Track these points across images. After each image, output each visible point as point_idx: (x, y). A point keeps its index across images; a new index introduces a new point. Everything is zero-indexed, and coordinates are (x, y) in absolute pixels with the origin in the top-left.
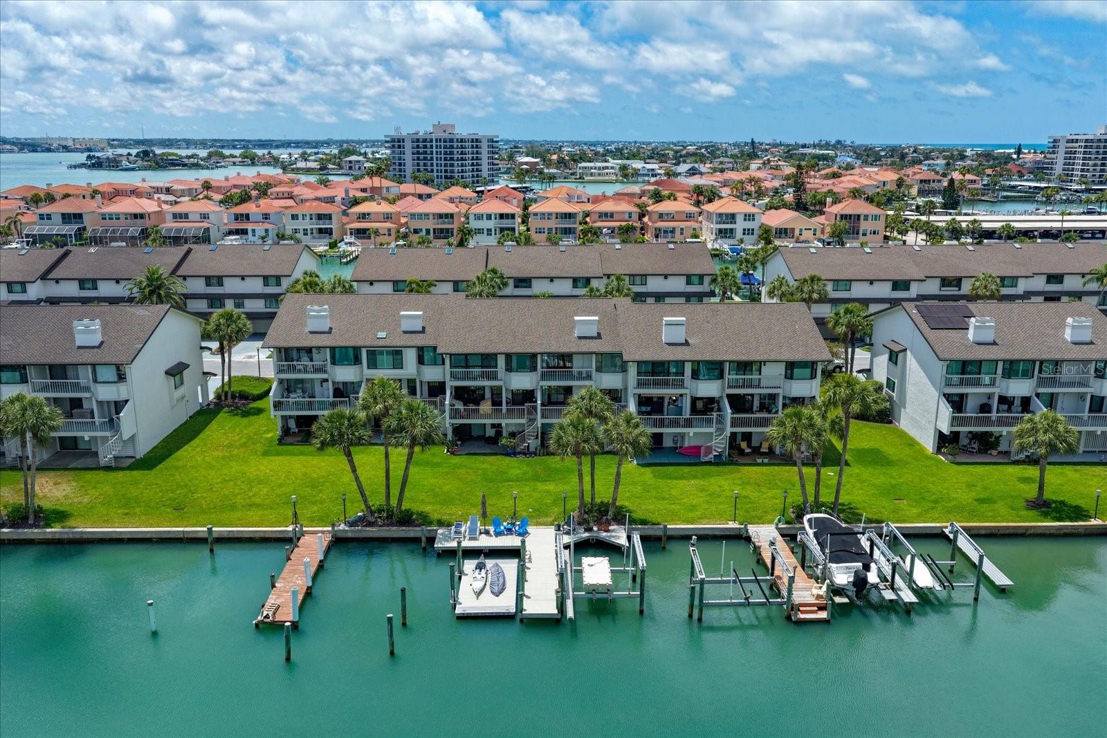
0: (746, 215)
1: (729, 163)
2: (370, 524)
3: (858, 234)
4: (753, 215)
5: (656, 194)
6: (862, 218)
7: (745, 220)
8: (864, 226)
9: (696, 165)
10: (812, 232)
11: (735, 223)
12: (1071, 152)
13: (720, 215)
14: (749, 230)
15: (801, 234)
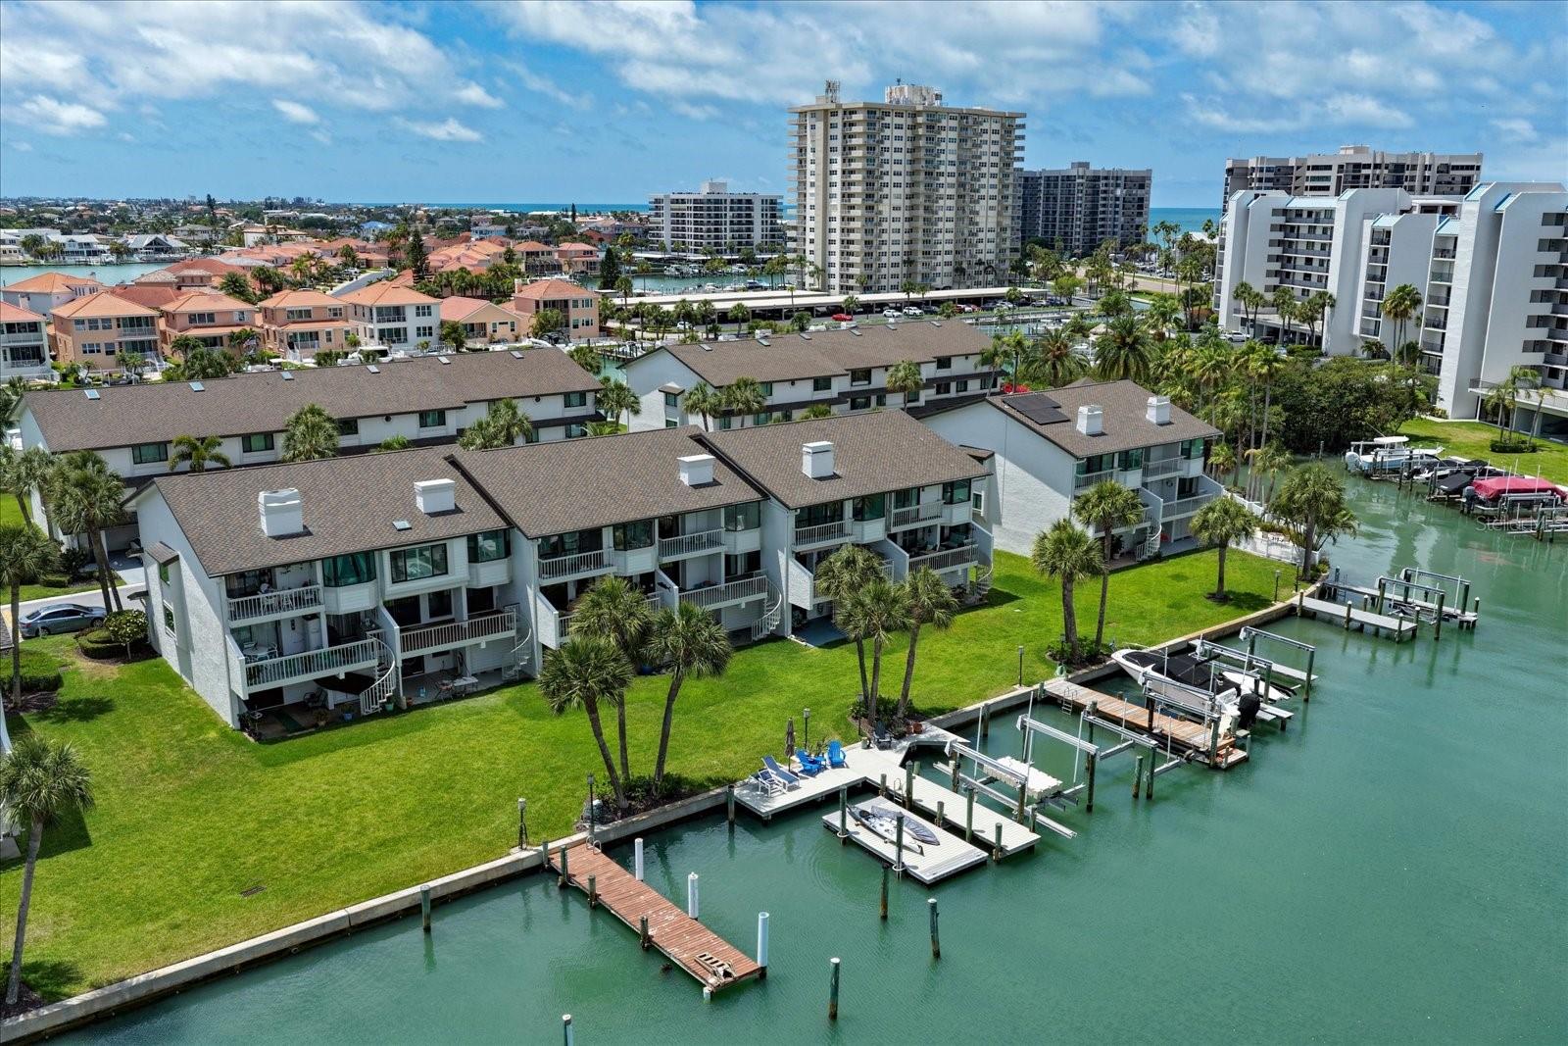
0: (418, 308)
1: (204, 232)
2: (628, 812)
3: (567, 326)
4: (429, 307)
5: (234, 283)
6: (571, 304)
7: (418, 315)
8: (575, 315)
9: (161, 236)
10: (509, 326)
11: (404, 320)
12: (677, 215)
13: (380, 310)
14: (425, 329)
15: (495, 331)
